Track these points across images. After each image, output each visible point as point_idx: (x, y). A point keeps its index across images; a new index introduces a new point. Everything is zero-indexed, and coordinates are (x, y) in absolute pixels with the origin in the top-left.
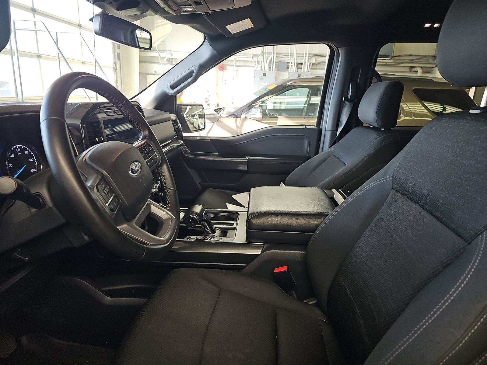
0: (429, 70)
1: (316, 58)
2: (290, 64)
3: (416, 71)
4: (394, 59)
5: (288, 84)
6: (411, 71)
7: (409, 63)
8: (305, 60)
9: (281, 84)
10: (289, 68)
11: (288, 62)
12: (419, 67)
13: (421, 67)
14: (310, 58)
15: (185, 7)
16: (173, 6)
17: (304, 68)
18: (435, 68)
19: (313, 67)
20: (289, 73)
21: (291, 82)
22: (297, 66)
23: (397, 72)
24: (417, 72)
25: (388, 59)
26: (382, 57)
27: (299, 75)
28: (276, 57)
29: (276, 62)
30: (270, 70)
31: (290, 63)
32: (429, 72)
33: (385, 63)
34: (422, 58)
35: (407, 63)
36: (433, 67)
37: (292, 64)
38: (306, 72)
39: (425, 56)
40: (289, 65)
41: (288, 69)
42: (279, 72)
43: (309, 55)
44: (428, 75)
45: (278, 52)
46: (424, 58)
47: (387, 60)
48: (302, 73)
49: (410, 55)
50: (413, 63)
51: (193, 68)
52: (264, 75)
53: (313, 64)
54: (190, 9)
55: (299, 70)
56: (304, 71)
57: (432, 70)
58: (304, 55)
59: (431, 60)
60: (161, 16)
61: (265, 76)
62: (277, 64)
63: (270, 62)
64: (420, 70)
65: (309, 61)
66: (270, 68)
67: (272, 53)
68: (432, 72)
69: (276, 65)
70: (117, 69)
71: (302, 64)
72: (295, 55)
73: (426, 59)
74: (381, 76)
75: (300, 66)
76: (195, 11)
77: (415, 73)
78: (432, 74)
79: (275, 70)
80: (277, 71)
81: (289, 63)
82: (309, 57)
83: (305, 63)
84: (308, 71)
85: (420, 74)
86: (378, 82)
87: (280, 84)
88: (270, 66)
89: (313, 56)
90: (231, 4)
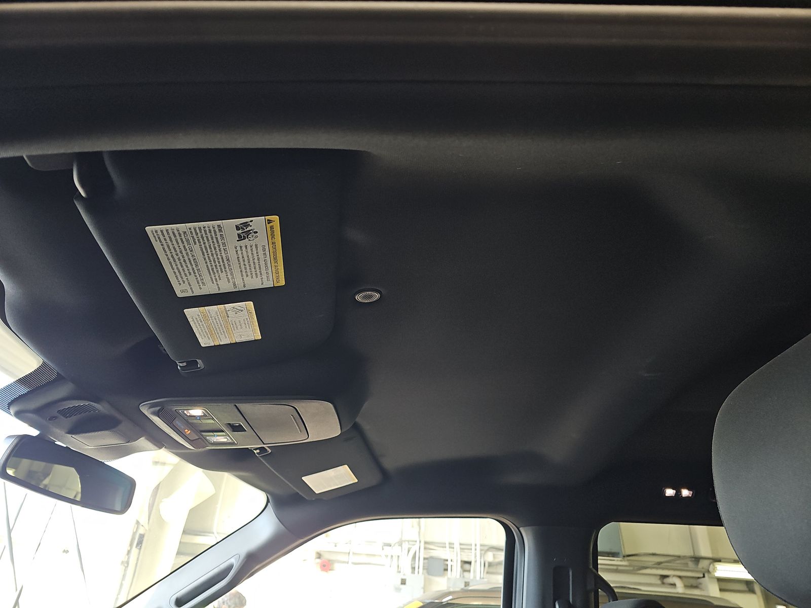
0: (694, 582)
1: (495, 553)
2: (449, 563)
3: (672, 584)
4: (628, 560)
5: (443, 601)
6: (663, 583)
7: (657, 568)
8: (476, 556)
9: (430, 601)
10: (447, 570)
11: (446, 558)
12: (674, 576)
13: (680, 577)
14: (483, 552)
15: (211, 434)
16: (188, 432)
17: (474, 572)
18: (703, 579)
19: (491, 570)
20: (449, 579)
21: (450, 597)
22: (462, 567)
23: (640, 584)
24: (674, 585)
25: (618, 561)
26: (607, 555)
27: (467, 584)
28: (425, 548)
29: (425, 559)
30: (413, 572)
31: (449, 560)
32: (696, 587)
33: (615, 568)
34: (674, 560)
35: (654, 568)
36: (699, 578)
37: (452, 563)
38: (478, 578)
39: (679, 557)
40: (447, 565)
41: (446, 572)
42: (430, 577)
43: (482, 548)
44: (695, 593)
45: (428, 540)
46: (678, 560)
47: (616, 561)
48: (472, 580)
49: (654, 554)
50: (663, 569)
51: (233, 561)
52: (403, 582)
53: (490, 565)
54: (222, 439)
55: (466, 574)
56: (475, 577)
57: (700, 584)
58: (473, 547)
59: (691, 565)
60: (172, 452)
61: (405, 584)
62: (426, 561)
63: (414, 557)
64: (679, 583)
65: (482, 558)
66: (413, 568)
67: (416, 541)
68: (700, 586)
69: (424, 563)
70: (128, 566)
71: (470, 563)
72: (457, 546)
73: (683, 561)
74: (616, 590)
75: (467, 566)
76: (233, 444)
77: (672, 588)
78: (704, 590)
79: (423, 573)
80: (426, 575)
81: (447, 560)
82: (481, 550)
83: (476, 561)
84: (482, 576)
85: (680, 589)
86: (611, 602)
87: (428, 601)
88: (414, 566)
89: (488, 550)
90: (301, 431)
